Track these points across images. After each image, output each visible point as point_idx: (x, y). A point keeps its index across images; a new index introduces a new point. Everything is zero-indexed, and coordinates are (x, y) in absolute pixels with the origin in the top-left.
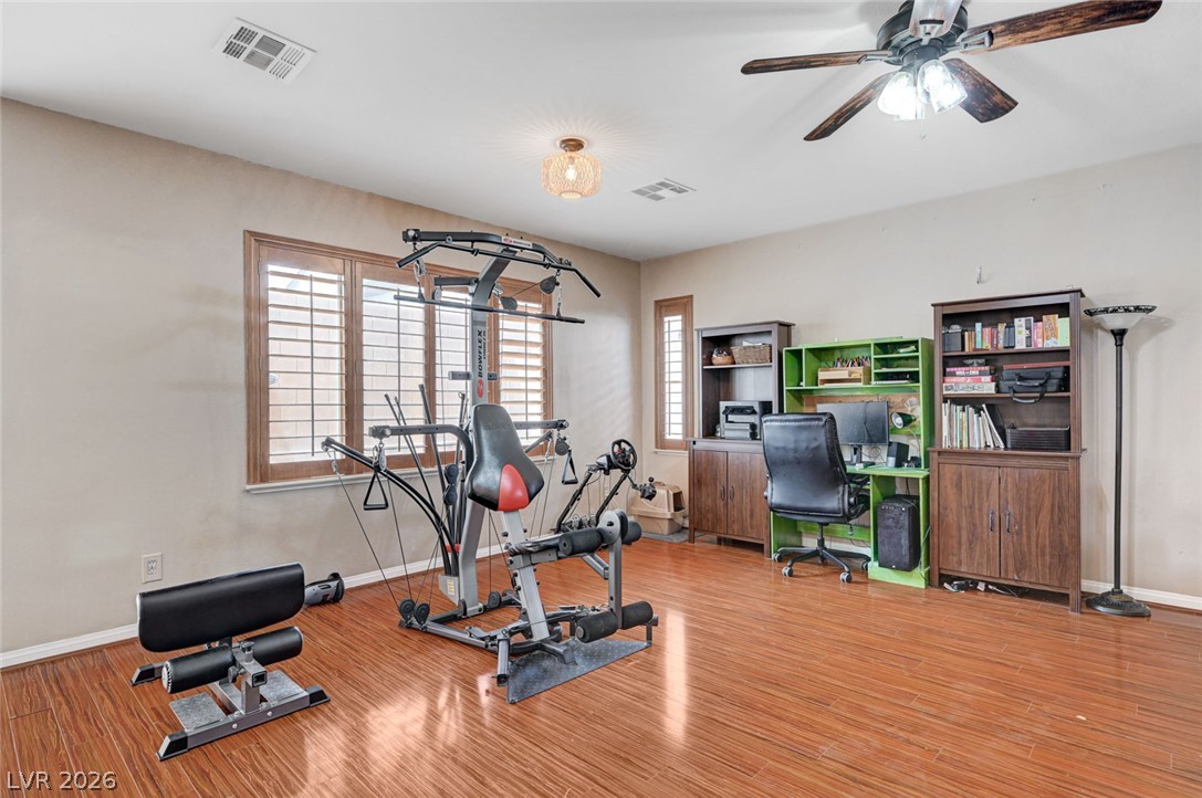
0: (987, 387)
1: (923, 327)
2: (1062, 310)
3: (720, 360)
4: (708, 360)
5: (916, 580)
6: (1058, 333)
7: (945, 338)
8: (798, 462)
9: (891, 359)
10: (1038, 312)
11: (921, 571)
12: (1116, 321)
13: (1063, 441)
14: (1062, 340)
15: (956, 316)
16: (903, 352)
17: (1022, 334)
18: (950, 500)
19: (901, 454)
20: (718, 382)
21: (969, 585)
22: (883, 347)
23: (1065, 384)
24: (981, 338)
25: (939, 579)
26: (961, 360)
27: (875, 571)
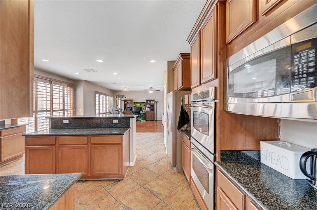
0: (149, 106)
1: (145, 101)
2: (154, 101)
3: (126, 103)
4: (125, 103)
5: (145, 121)
6: (153, 102)
7: (146, 102)
8: (137, 112)
9: (143, 104)
10: (152, 101)
11: (145, 120)
12: (156, 102)
13: (153, 110)
14: (154, 103)
15: (147, 101)
16: (144, 103)
17: (151, 102)
18: (147, 114)
19: (143, 111)
20: (125, 105)
21: (148, 121)
22: (142, 103)
23: (154, 106)
24: (149, 102)
25: (146, 121)
26: (147, 104)
27: (142, 121)
